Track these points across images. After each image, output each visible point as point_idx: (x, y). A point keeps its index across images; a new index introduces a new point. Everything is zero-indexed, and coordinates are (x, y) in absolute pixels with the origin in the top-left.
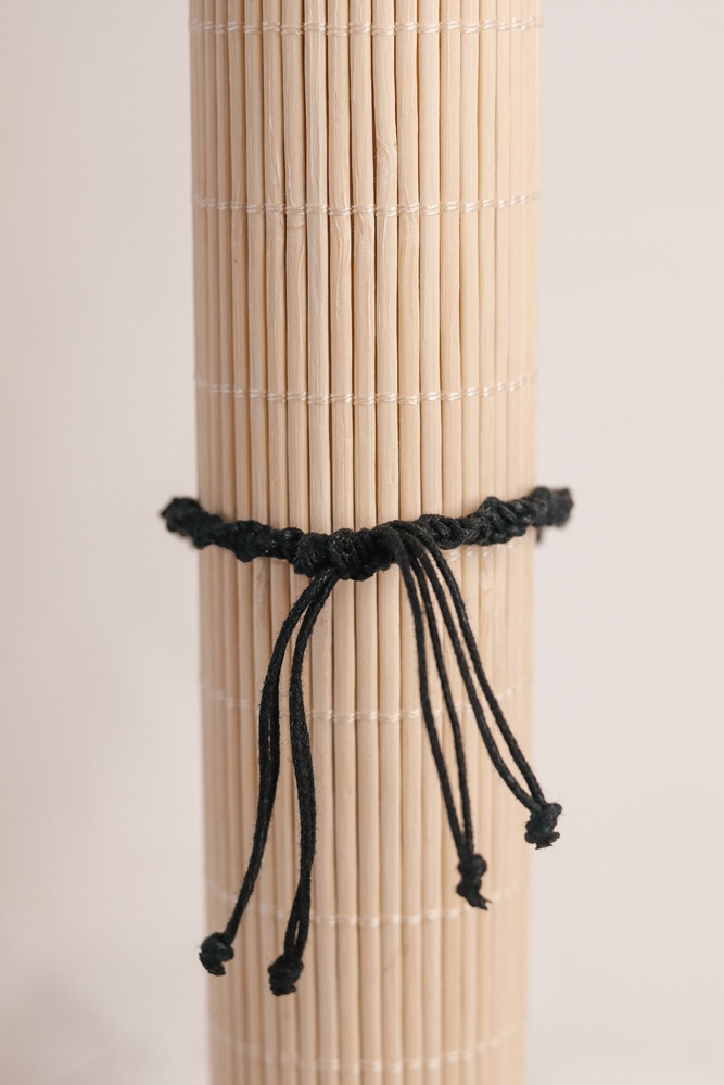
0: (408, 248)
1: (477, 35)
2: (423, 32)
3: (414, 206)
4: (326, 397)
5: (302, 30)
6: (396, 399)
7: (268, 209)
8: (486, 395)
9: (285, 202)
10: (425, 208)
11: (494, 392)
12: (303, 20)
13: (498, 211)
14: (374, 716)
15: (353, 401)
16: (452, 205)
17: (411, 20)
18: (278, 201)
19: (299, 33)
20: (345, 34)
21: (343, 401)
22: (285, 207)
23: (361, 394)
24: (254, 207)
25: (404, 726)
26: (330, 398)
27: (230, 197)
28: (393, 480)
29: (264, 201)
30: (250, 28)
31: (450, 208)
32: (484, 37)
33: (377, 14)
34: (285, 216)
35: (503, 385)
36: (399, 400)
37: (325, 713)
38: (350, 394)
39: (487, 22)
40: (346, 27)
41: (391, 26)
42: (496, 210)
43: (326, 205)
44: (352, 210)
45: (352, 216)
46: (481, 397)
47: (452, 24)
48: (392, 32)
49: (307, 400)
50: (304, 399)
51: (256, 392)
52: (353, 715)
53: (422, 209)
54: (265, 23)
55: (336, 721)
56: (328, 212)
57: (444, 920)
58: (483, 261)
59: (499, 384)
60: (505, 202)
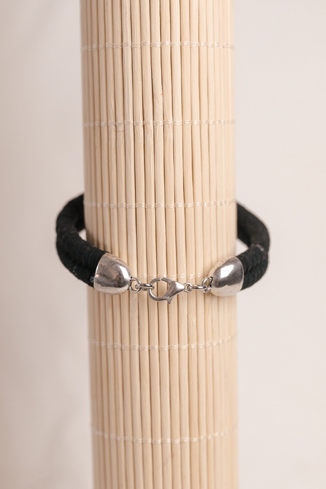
0: (168, 139)
1: (198, 48)
2: (173, 46)
3: (170, 121)
4: (134, 205)
5: (122, 46)
6: (164, 206)
7: (109, 124)
8: (205, 206)
9: (116, 121)
10: (175, 122)
11: (209, 205)
12: (122, 42)
13: (210, 126)
14: (157, 347)
15: (145, 206)
16: (188, 121)
17: (168, 40)
18: (113, 120)
19: (120, 47)
20: (140, 47)
21: (141, 207)
22: (116, 123)
23: (148, 203)
24: (104, 123)
25: (170, 352)
26: (136, 206)
27: (94, 120)
28: (163, 242)
29: (108, 120)
30: (101, 46)
31: (187, 123)
32: (201, 49)
33: (152, 38)
34: (116, 126)
35: (214, 202)
36: (165, 206)
37: (135, 346)
38: (144, 203)
39: (202, 43)
40: (140, 44)
41: (159, 43)
42: (208, 125)
43: (132, 121)
44: (143, 123)
45: (144, 126)
46: (203, 207)
47: (186, 43)
48: (160, 46)
49: (126, 206)
50: (125, 206)
51: (106, 204)
52: (147, 347)
53: (174, 123)
54: (107, 44)
55: (140, 350)
56: (134, 124)
57: (190, 443)
58: (203, 147)
59: (212, 202)
60: (213, 122)
